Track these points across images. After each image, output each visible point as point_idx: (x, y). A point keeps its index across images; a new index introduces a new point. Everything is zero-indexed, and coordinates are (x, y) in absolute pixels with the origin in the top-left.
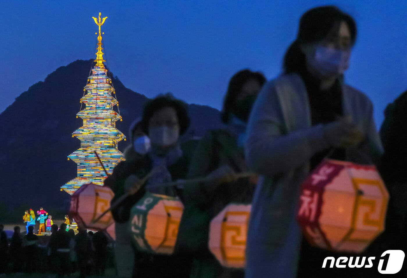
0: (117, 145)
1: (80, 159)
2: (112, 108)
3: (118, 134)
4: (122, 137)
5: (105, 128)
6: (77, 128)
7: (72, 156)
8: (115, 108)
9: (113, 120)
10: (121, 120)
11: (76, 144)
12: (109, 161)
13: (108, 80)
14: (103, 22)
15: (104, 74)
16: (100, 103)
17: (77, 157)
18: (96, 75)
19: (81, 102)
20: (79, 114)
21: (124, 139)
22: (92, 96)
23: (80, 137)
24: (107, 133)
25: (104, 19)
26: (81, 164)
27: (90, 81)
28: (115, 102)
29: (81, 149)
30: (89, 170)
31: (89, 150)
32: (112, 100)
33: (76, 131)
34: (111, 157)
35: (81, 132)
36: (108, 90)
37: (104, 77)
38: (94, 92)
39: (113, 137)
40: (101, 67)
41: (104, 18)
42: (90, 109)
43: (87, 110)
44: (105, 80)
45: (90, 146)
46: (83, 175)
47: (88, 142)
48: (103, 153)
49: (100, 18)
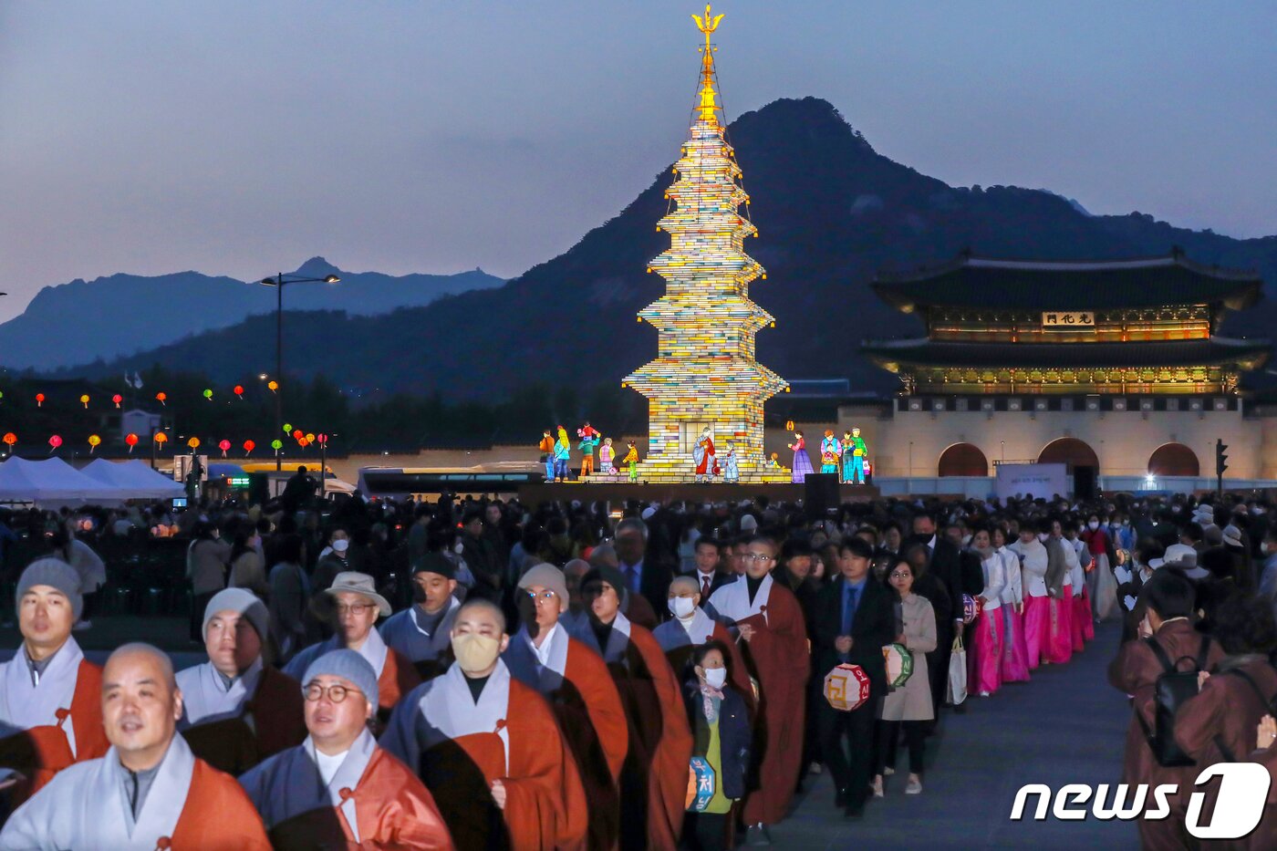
0: (746, 289)
1: (665, 319)
2: (734, 209)
3: (746, 264)
4: (756, 270)
5: (717, 253)
6: (658, 253)
7: (646, 314)
8: (741, 209)
9: (735, 236)
10: (756, 235)
11: (656, 287)
12: (726, 324)
13: (724, 149)
14: (715, 26)
15: (717, 136)
16: (707, 201)
17: (658, 314)
18: (699, 139)
19: (666, 197)
20: (664, 224)
21: (761, 276)
22: (689, 184)
23: (664, 273)
24: (721, 264)
25: (718, 19)
26: (666, 330)
27: (686, 150)
28: (741, 196)
29: (665, 298)
30: (684, 343)
31: (684, 301)
32: (733, 191)
33: (654, 261)
34: (729, 315)
35: (666, 261)
36: (724, 172)
37: (716, 142)
38: (695, 174)
39: (734, 271)
40: (712, 121)
41: (716, 18)
42: (687, 212)
43: (679, 214)
44: (718, 151)
45: (687, 292)
46: (670, 354)
47: (682, 283)
48: (712, 306)
49: (708, 18)
